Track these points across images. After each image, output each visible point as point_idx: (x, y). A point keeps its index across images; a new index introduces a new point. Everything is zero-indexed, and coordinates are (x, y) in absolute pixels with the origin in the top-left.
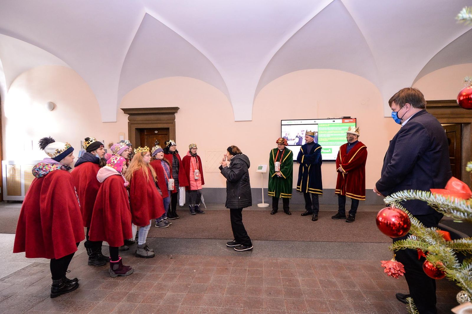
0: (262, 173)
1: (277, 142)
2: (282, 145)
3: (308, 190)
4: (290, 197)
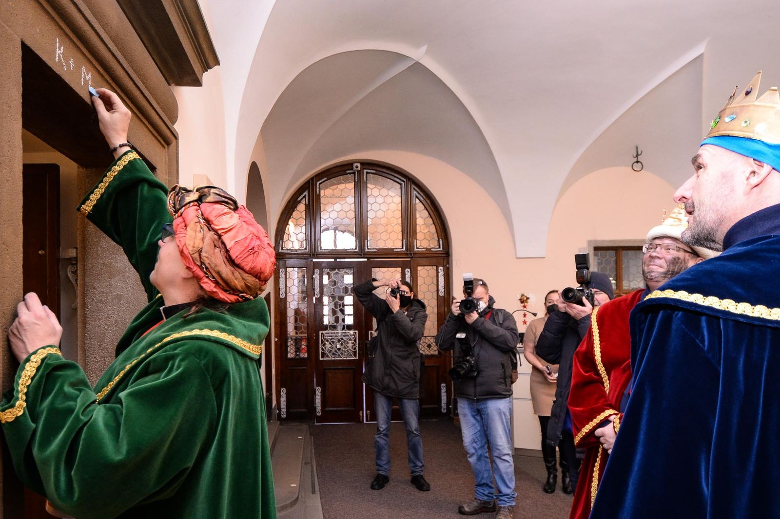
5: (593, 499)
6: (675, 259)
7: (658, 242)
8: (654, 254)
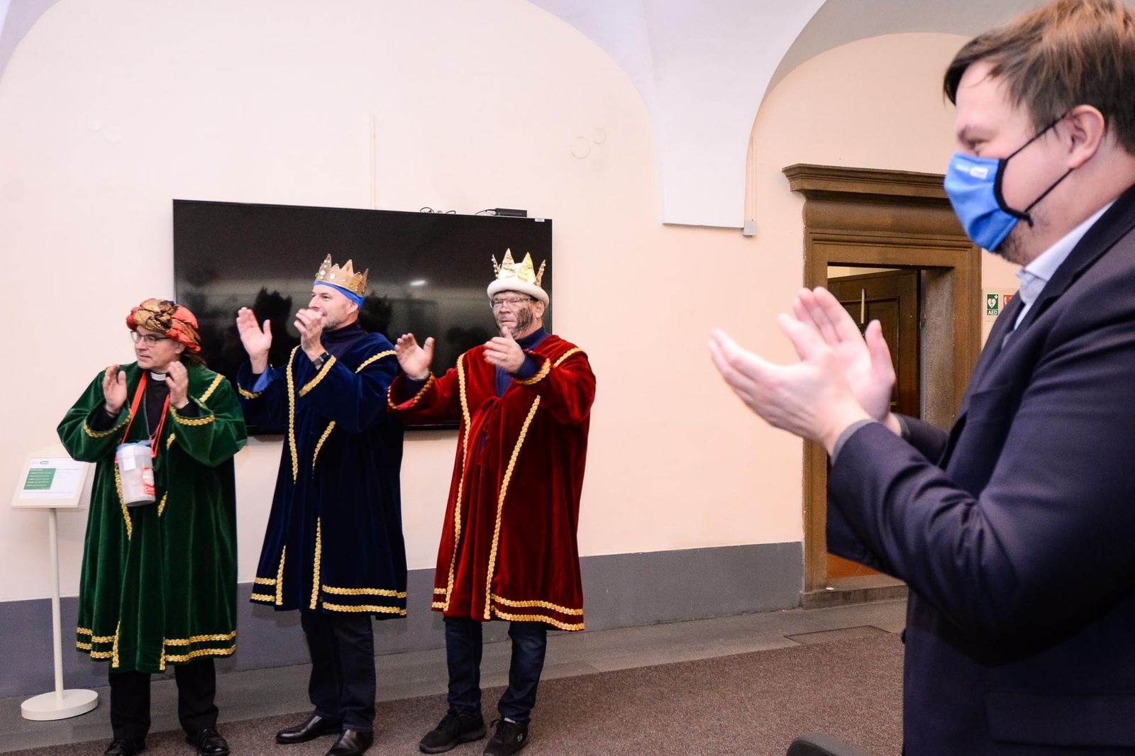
0: (54, 510)
1: (133, 325)
2: (157, 339)
3: (323, 596)
4: (222, 652)
5: (452, 571)
6: (521, 311)
7: (501, 296)
8: (504, 310)
